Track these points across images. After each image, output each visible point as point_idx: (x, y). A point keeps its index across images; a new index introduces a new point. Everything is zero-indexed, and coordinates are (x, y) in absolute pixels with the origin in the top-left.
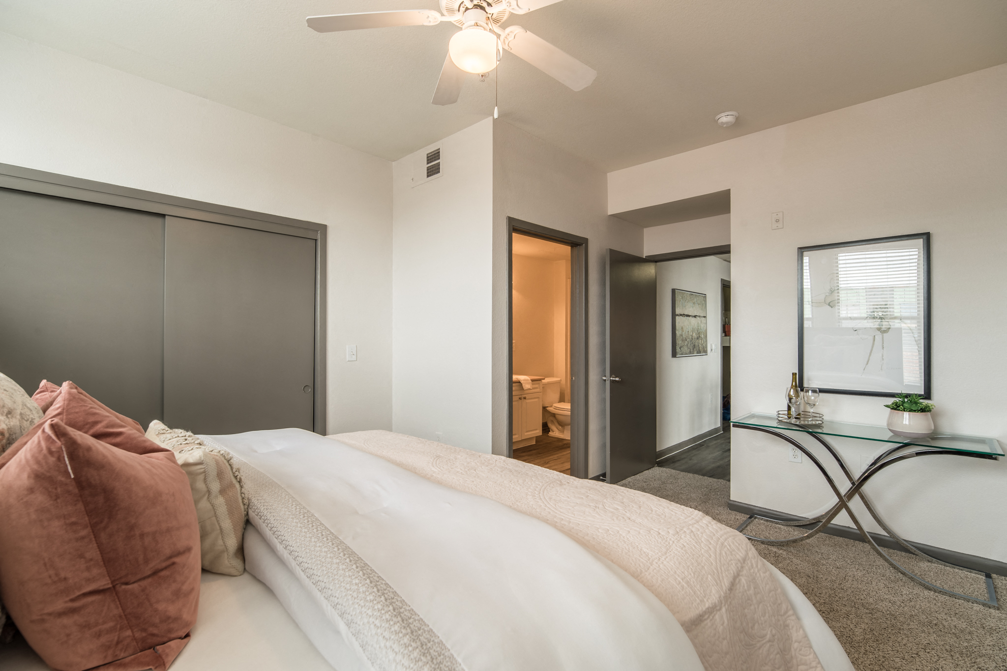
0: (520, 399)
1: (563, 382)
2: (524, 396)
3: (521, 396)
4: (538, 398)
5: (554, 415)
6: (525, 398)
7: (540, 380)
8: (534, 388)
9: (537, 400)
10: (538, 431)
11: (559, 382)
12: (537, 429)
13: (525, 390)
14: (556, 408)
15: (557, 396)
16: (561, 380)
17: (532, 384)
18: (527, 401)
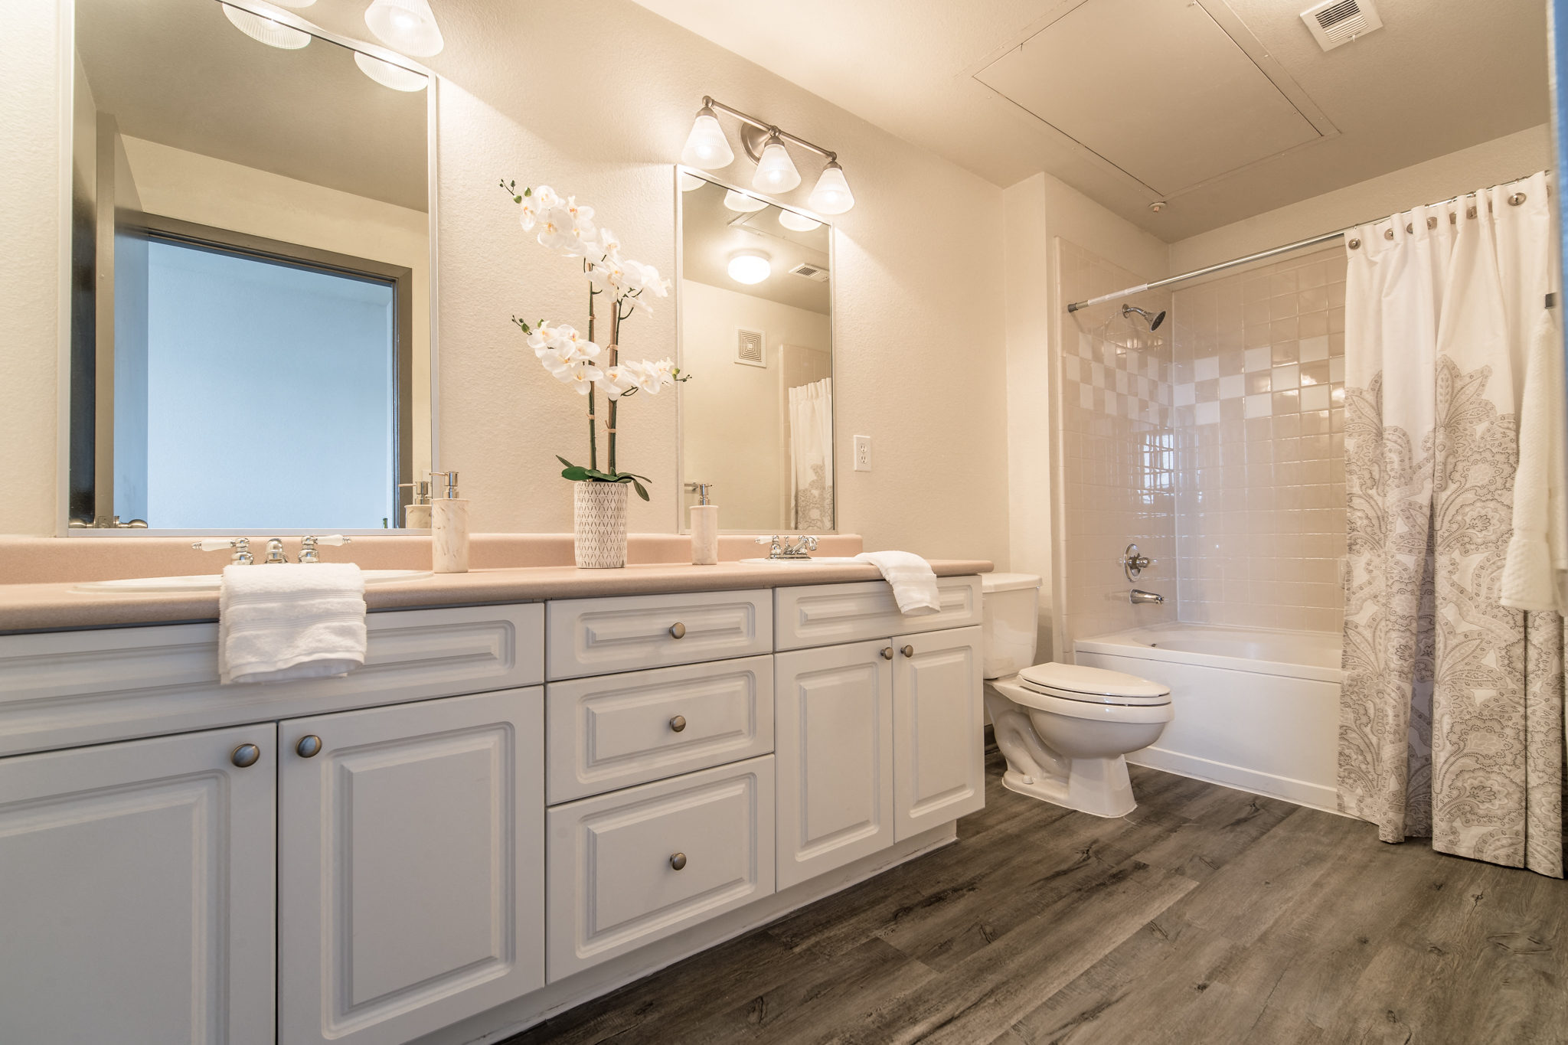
0: (885, 655)
1: (1046, 589)
2: (903, 641)
3: (887, 643)
4: (967, 648)
5: (1025, 713)
6: (906, 652)
7: (972, 573)
8: (946, 608)
9: (959, 657)
10: (967, 794)
11: (1033, 589)
12: (962, 787)
13: (906, 616)
14: (1032, 686)
15: (1025, 640)
16: (1040, 581)
17: (941, 589)
18: (918, 664)
